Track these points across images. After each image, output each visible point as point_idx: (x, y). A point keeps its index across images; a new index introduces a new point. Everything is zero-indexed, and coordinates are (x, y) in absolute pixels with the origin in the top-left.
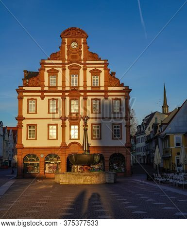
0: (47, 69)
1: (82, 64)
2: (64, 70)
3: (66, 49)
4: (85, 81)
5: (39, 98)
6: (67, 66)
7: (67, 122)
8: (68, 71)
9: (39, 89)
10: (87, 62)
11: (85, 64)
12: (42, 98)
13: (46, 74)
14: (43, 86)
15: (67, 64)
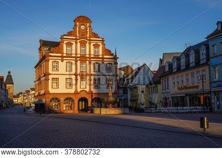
0: (65, 42)
1: (88, 40)
2: (76, 43)
3: (78, 30)
4: (90, 51)
5: (60, 61)
6: (78, 41)
7: (79, 77)
8: (79, 44)
9: (60, 55)
10: (91, 39)
11: (90, 40)
12: (62, 61)
13: (65, 46)
14: (63, 53)
15: (78, 39)
